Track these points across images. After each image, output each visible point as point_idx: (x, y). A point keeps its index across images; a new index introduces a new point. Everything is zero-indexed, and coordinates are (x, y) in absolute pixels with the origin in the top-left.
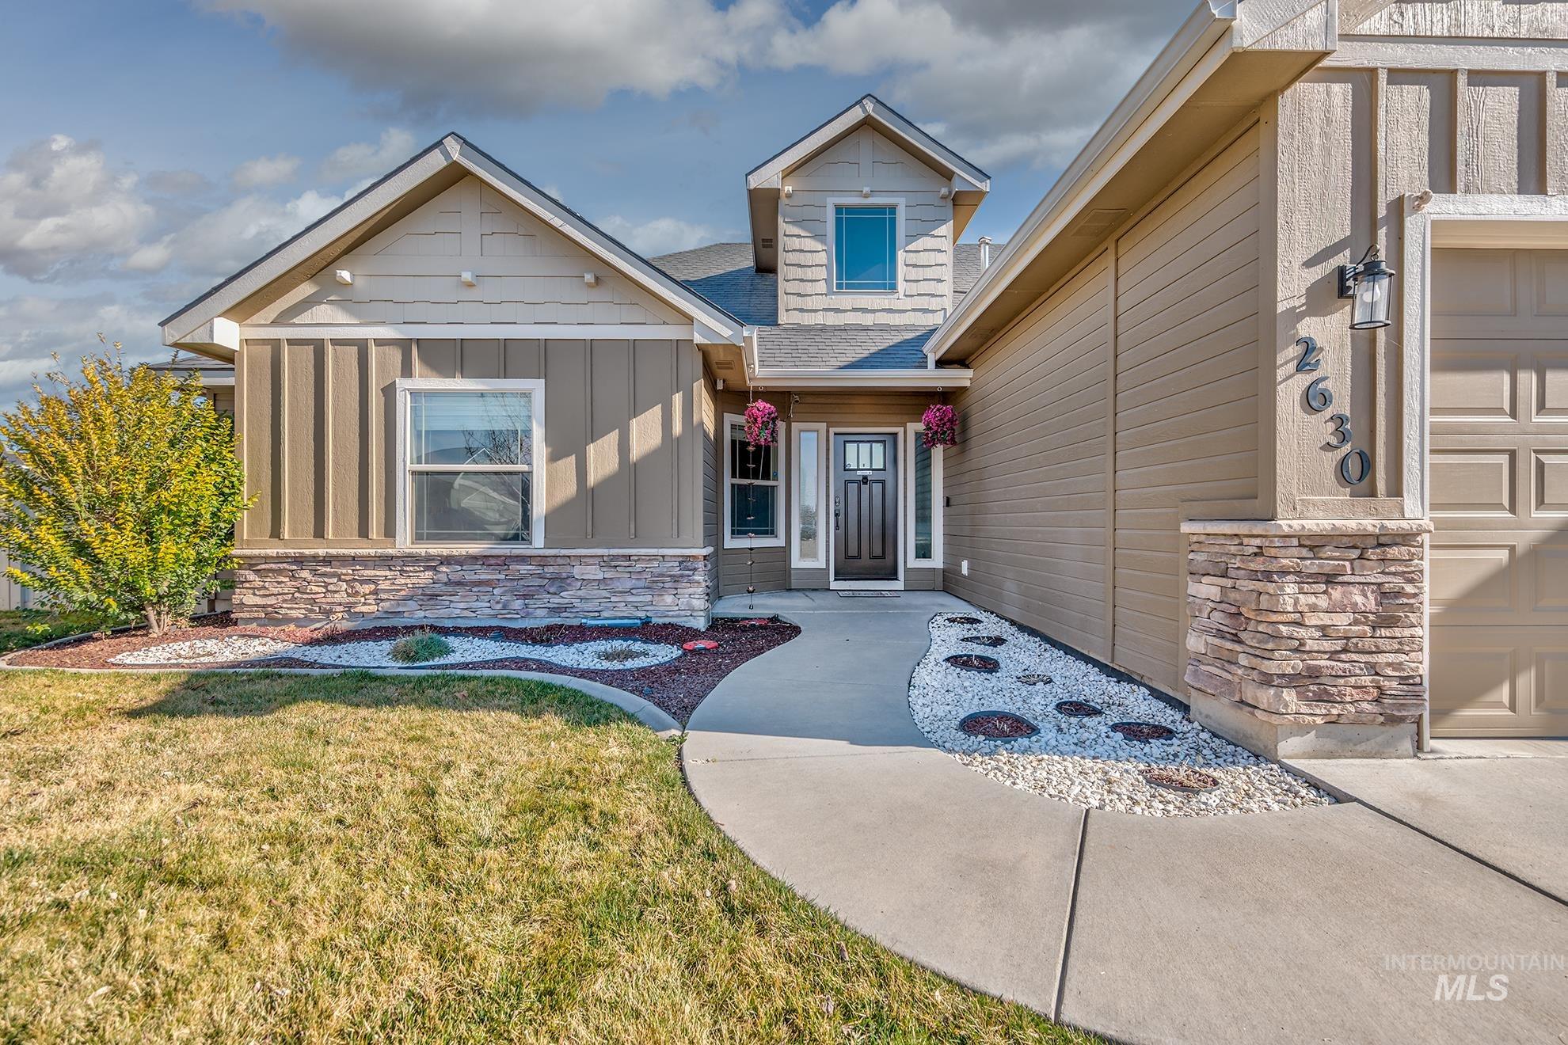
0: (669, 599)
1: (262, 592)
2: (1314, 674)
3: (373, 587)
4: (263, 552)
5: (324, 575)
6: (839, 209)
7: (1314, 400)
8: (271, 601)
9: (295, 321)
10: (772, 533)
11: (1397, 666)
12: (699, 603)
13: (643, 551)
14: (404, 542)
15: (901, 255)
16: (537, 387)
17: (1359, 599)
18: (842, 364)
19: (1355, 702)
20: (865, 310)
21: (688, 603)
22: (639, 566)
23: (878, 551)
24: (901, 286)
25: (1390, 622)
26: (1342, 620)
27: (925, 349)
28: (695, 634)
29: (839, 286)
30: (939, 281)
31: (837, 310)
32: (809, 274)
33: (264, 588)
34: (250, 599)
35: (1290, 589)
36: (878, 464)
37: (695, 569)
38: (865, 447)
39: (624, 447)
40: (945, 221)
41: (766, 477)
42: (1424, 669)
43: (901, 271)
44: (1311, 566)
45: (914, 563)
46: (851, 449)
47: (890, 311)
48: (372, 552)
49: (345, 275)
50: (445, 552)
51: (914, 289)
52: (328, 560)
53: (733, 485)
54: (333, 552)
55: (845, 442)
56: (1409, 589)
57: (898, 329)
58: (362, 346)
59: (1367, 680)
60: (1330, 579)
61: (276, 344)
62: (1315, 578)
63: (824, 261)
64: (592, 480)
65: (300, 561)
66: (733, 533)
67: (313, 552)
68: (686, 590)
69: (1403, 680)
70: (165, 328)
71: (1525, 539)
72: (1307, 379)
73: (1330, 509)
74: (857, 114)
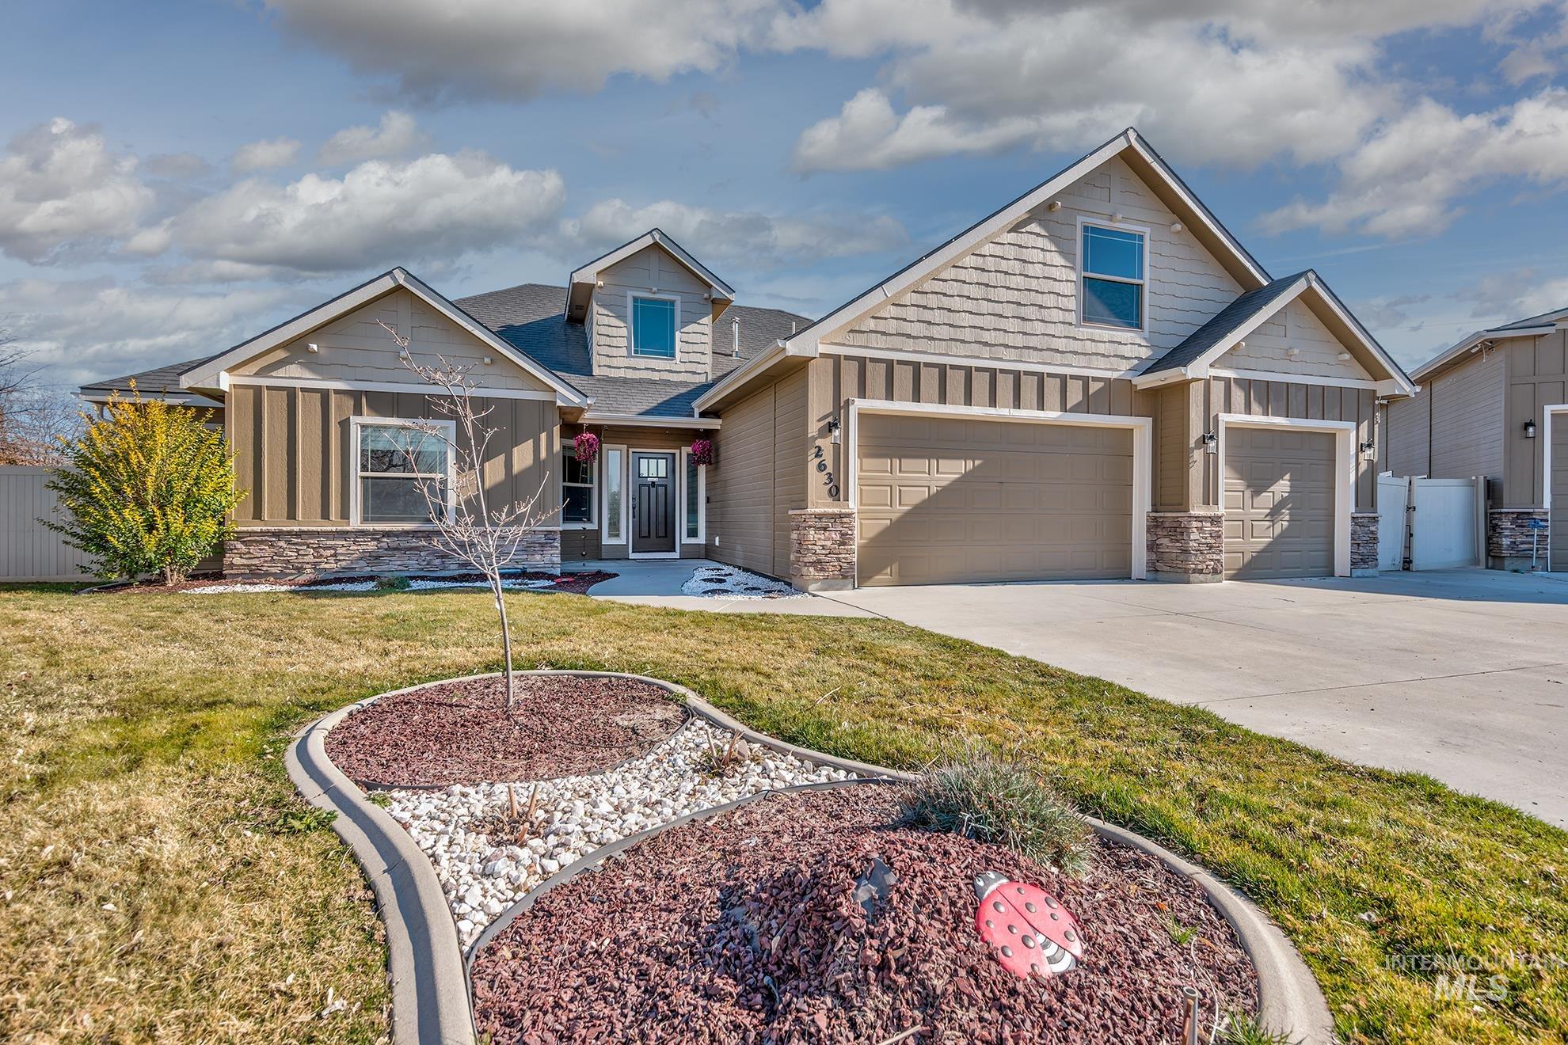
0: (538, 557)
1: (247, 556)
2: (819, 562)
3: (333, 552)
4: (250, 529)
5: (296, 544)
6: (635, 299)
7: (821, 467)
8: (255, 561)
9: (273, 374)
10: (590, 520)
11: (846, 558)
12: (557, 560)
14: (355, 522)
15: (678, 334)
16: (449, 426)
17: (834, 536)
18: (640, 411)
19: (832, 569)
20: (654, 370)
21: (551, 560)
23: (662, 533)
24: (678, 355)
25: (843, 543)
26: (829, 543)
27: (693, 405)
28: (557, 577)
29: (636, 352)
30: (703, 354)
31: (634, 369)
32: (615, 341)
33: (250, 553)
34: (237, 561)
35: (812, 532)
36: (662, 474)
37: (555, 539)
38: (653, 462)
39: (509, 464)
40: (707, 315)
41: (584, 481)
42: (855, 560)
43: (678, 345)
44: (819, 525)
45: (686, 540)
46: (644, 462)
47: (670, 371)
48: (334, 529)
49: (315, 347)
50: (387, 529)
51: (686, 357)
52: (298, 534)
53: (564, 488)
54: (305, 529)
55: (640, 458)
56: (850, 532)
57: (677, 384)
58: (325, 395)
59: (836, 564)
60: (825, 529)
61: (258, 390)
62: (820, 529)
63: (626, 334)
64: (487, 485)
65: (278, 535)
67: (289, 529)
68: (549, 551)
69: (848, 564)
70: (183, 377)
71: (895, 516)
72: (818, 460)
73: (825, 505)
74: (648, 240)
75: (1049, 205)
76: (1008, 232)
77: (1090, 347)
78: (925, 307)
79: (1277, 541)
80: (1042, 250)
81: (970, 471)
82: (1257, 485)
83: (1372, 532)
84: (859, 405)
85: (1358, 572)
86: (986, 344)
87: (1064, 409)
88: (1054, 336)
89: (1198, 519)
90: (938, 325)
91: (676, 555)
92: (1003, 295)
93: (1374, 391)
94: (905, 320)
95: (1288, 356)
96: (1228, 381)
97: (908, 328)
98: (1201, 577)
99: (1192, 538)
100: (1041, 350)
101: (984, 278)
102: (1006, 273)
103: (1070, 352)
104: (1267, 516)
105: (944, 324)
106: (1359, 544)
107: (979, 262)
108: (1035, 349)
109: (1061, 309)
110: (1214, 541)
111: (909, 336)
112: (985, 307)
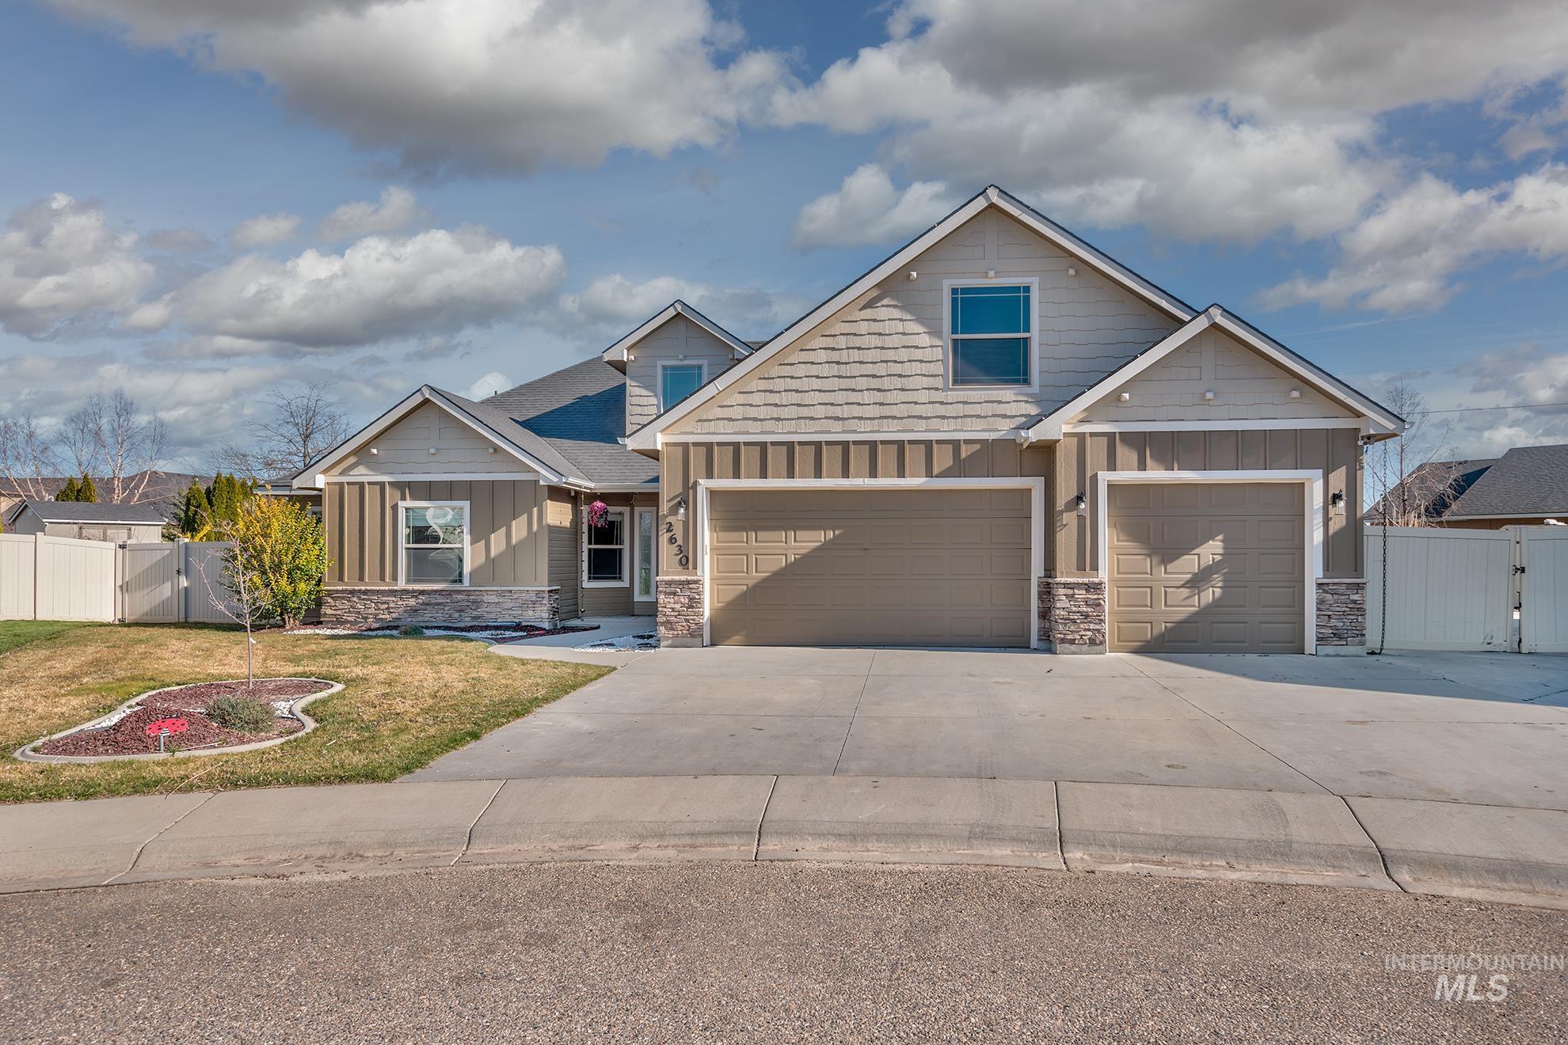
0: (531, 613)
1: (334, 608)
2: (669, 622)
3: (387, 606)
4: (335, 588)
5: (363, 599)
6: (664, 368)
7: (672, 540)
8: (339, 612)
9: (351, 473)
10: (617, 579)
11: (694, 620)
12: (547, 615)
13: (517, 588)
14: (402, 584)
16: (466, 504)
17: (682, 600)
18: (647, 478)
19: (681, 628)
21: (541, 615)
22: (516, 596)
25: (693, 607)
26: (678, 606)
28: (538, 629)
32: (645, 411)
33: (336, 606)
34: (329, 611)
35: (662, 596)
37: (544, 598)
39: (508, 537)
41: (616, 543)
42: (706, 621)
44: (668, 590)
48: (387, 588)
49: (375, 451)
50: (421, 588)
52: (365, 592)
53: (590, 550)
54: (369, 588)
56: (697, 597)
58: (382, 485)
59: (684, 624)
60: (674, 594)
61: (341, 485)
62: (670, 594)
63: (656, 402)
64: (493, 554)
65: (352, 592)
66: (590, 578)
67: (359, 588)
68: (539, 608)
69: (696, 624)
70: (294, 481)
71: (751, 583)
72: (670, 534)
73: (675, 574)
74: (671, 313)
75: (905, 275)
76: (860, 310)
77: (960, 409)
78: (771, 391)
79: (1204, 612)
80: (901, 320)
81: (831, 540)
82: (1166, 550)
83: (1355, 602)
84: (704, 484)
85: (1330, 650)
86: (837, 419)
87: (929, 474)
88: (916, 403)
89: (1066, 585)
90: (786, 406)
92: (856, 369)
94: (751, 405)
95: (1205, 401)
96: (1111, 436)
97: (752, 412)
98: (1073, 648)
99: (1058, 605)
100: (901, 418)
101: (835, 356)
102: (859, 348)
103: (937, 417)
104: (1188, 582)
105: (792, 404)
106: (1329, 616)
107: (829, 343)
108: (894, 418)
109: (924, 375)
110: (1089, 610)
111: (755, 419)
112: (835, 383)
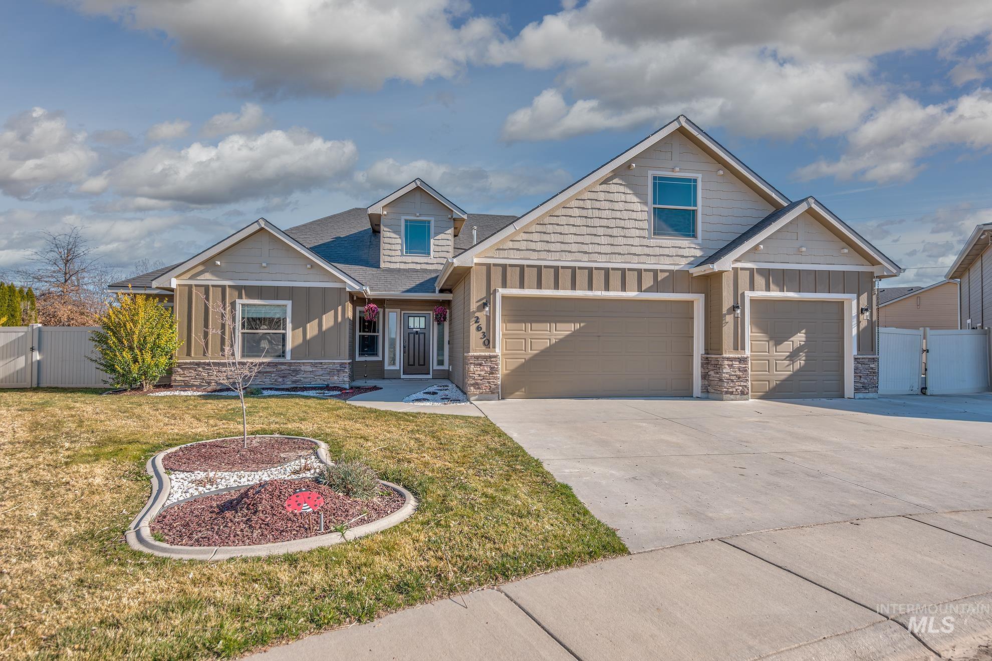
0: (336, 378)
1: (183, 376)
2: (477, 384)
3: (226, 374)
4: (184, 361)
5: (207, 369)
6: (406, 221)
7: (479, 329)
8: (187, 379)
9: (198, 278)
10: (376, 355)
11: (493, 382)
12: (347, 379)
13: (327, 361)
14: (238, 358)
15: (432, 241)
16: (289, 303)
17: (486, 369)
18: (404, 290)
19: (485, 387)
20: (417, 263)
21: (343, 379)
22: (325, 366)
23: (422, 363)
24: (432, 253)
25: (492, 373)
26: (483, 373)
27: (435, 285)
28: (346, 389)
29: (406, 253)
30: (448, 252)
31: (405, 263)
32: (393, 247)
33: (184, 374)
34: (178, 378)
35: (472, 366)
36: (423, 326)
37: (345, 367)
38: (417, 319)
39: (320, 325)
40: (450, 228)
41: (374, 332)
42: (500, 383)
43: (432, 247)
44: (476, 362)
45: (436, 367)
46: (411, 319)
47: (427, 263)
48: (226, 361)
49: (219, 263)
50: (254, 361)
51: (437, 255)
52: (209, 364)
53: (360, 336)
54: (212, 361)
55: (409, 317)
56: (496, 367)
57: (431, 271)
58: (223, 288)
59: (487, 385)
60: (481, 365)
61: (190, 286)
62: (477, 365)
63: (400, 242)
64: (308, 337)
65: (198, 364)
66: (359, 354)
67: (204, 361)
68: (342, 374)
69: (495, 385)
70: (153, 282)
71: (527, 357)
72: (477, 325)
73: (481, 351)
74: (413, 186)
75: (627, 166)
76: (600, 185)
77: (658, 251)
78: (545, 233)
79: (795, 374)
80: (624, 193)
81: (577, 330)
82: (777, 338)
83: (872, 368)
84: (501, 291)
85: (861, 395)
86: (586, 253)
87: (640, 289)
88: (632, 245)
89: (728, 359)
90: (554, 243)
91: (430, 376)
92: (597, 222)
93: (872, 273)
94: (532, 241)
95: (799, 252)
96: (751, 271)
97: (533, 246)
98: (732, 397)
99: (724, 371)
100: (624, 254)
101: (584, 212)
102: (599, 209)
103: (644, 255)
104: (787, 357)
105: (557, 242)
106: (860, 376)
107: (581, 204)
108: (620, 254)
109: (637, 228)
110: (741, 373)
111: (534, 250)
112: (585, 230)
